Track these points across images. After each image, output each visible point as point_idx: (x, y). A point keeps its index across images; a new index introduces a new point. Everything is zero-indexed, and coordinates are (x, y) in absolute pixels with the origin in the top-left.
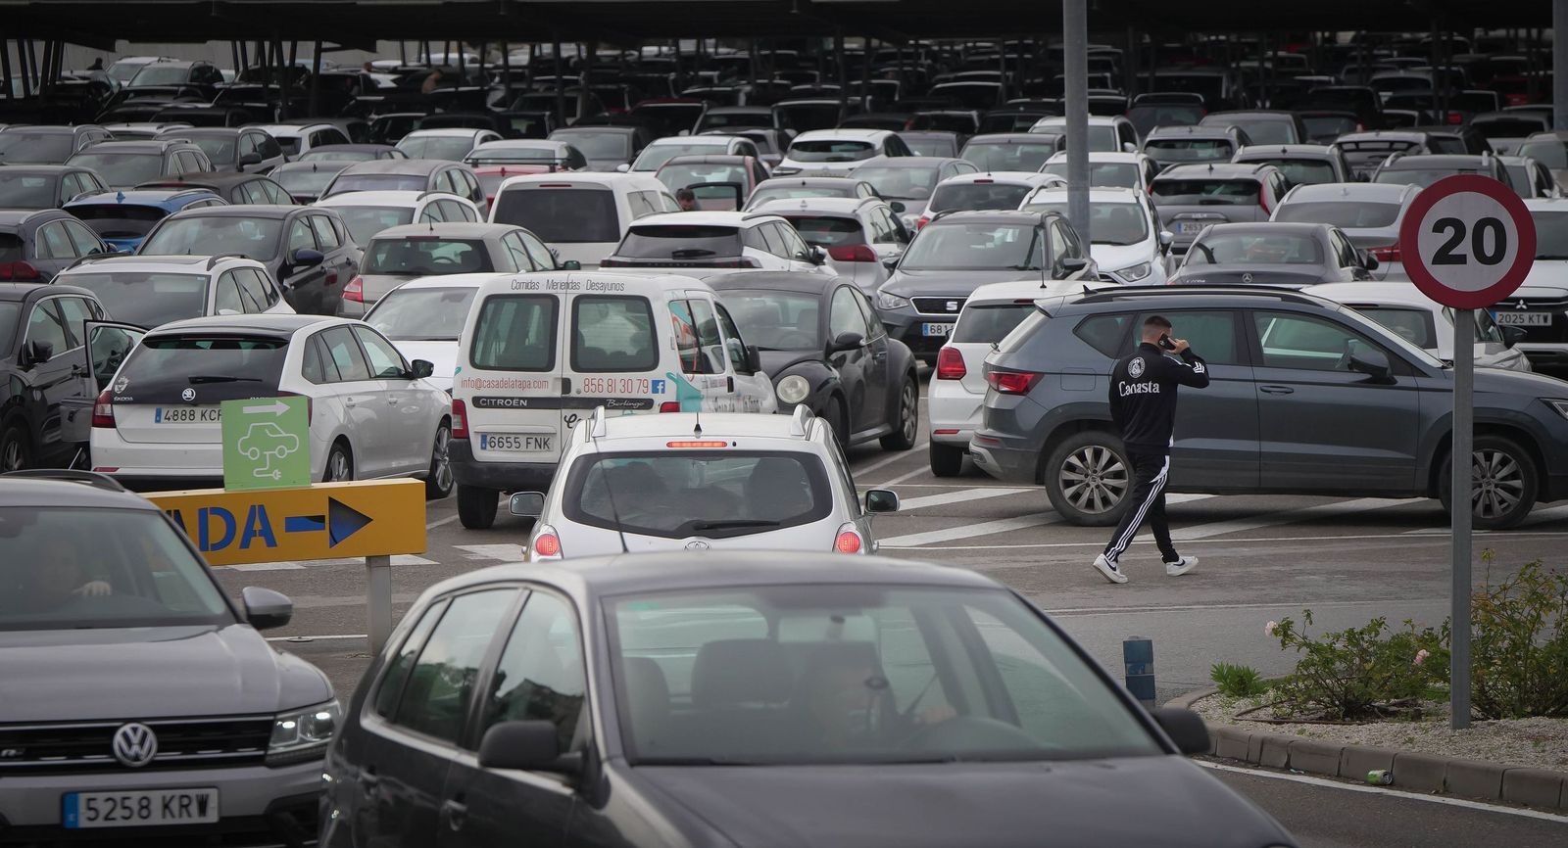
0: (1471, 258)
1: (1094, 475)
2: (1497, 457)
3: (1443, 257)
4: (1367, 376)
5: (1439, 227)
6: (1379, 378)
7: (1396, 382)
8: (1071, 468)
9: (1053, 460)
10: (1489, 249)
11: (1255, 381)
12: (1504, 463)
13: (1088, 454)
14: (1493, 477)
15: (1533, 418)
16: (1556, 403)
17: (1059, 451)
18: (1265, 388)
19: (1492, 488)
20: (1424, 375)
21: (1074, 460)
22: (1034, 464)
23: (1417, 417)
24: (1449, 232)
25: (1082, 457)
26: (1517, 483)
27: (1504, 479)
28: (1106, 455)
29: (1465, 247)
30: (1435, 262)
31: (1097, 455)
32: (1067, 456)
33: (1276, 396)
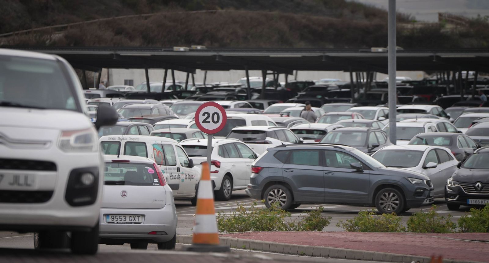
0: (211, 122)
1: (278, 197)
2: (392, 194)
3: (205, 121)
4: (355, 170)
5: (204, 114)
6: (359, 170)
7: (363, 172)
8: (271, 195)
9: (266, 193)
10: (216, 120)
11: (323, 171)
12: (394, 196)
13: (276, 191)
14: (390, 200)
15: (402, 183)
16: (409, 179)
17: (268, 190)
18: (327, 173)
19: (390, 203)
20: (372, 170)
21: (272, 193)
22: (260, 194)
23: (369, 182)
24: (206, 115)
25: (274, 192)
26: (397, 202)
27: (394, 200)
28: (281, 192)
29: (210, 119)
30: (202, 123)
31: (278, 191)
32: (269, 192)
33: (330, 175)
